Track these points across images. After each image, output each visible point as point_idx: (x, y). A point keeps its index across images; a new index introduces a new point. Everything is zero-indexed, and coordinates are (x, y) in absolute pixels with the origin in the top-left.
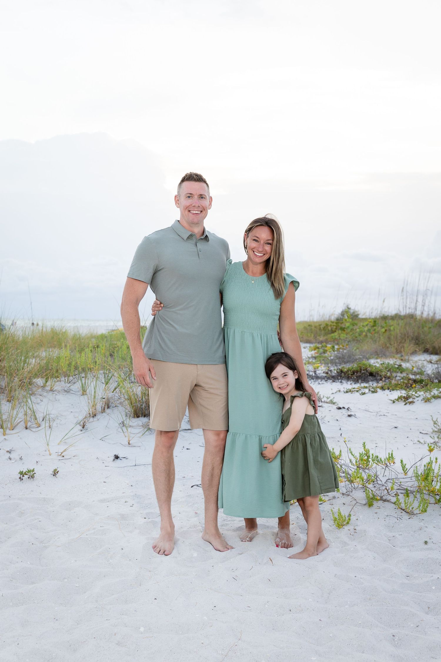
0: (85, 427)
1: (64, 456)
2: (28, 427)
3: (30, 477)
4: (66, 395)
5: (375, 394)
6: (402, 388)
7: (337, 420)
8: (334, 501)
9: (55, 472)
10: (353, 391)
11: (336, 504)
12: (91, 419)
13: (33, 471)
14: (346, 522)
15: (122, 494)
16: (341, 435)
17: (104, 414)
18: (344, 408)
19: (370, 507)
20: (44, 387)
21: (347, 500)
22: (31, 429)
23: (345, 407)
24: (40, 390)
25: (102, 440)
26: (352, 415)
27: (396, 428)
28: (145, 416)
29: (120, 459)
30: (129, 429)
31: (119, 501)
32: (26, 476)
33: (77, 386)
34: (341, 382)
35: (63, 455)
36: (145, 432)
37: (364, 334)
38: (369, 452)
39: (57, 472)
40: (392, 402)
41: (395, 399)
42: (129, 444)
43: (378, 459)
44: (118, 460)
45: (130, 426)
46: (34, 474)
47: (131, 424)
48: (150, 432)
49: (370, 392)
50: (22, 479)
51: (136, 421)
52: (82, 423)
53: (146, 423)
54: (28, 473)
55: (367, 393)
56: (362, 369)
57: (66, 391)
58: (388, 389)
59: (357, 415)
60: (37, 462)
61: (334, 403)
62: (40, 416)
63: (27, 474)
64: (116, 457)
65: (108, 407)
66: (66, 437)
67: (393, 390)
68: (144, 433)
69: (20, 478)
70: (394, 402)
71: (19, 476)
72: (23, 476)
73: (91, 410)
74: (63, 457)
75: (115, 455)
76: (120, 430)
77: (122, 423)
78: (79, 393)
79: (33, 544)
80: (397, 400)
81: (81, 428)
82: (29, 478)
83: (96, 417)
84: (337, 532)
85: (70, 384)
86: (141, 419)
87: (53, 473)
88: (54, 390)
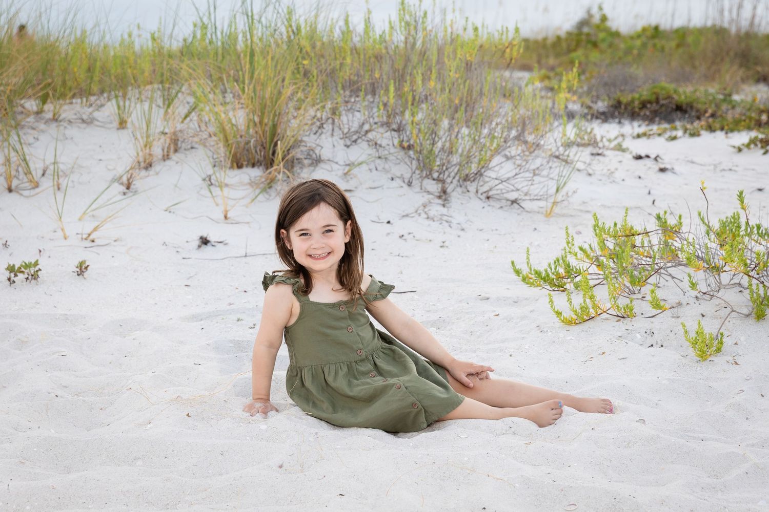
0: (132, 187)
1: (96, 240)
2: (13, 187)
3: (30, 277)
4: (85, 129)
5: (696, 139)
6: (749, 128)
7: (640, 177)
8: (680, 311)
9: (81, 266)
10: (650, 135)
11: (686, 316)
12: (143, 173)
13: (36, 264)
14: (714, 348)
15: (228, 307)
16: (653, 203)
17: (168, 162)
18: (648, 157)
19: (758, 320)
20: (39, 113)
21: (707, 307)
22: (21, 192)
23: (650, 155)
24: (31, 119)
25: (170, 212)
26: (667, 169)
27: (760, 190)
28: (253, 166)
29: (213, 246)
30: (226, 190)
31: (223, 319)
32: (21, 276)
33: (109, 109)
34: (620, 122)
35: (91, 237)
36: (258, 195)
37: (635, 52)
39: (86, 268)
40: (736, 150)
41: (743, 145)
42: (226, 217)
44: (208, 248)
45: (227, 185)
46: (37, 271)
47: (227, 181)
48: (267, 196)
49: (687, 135)
50: (14, 282)
51: (236, 176)
52: (125, 179)
53: (258, 178)
54: (26, 269)
55: (680, 137)
57: (83, 121)
58: (722, 129)
59: (677, 168)
60: (40, 251)
61: (624, 151)
62: (36, 167)
63: (22, 272)
64: (204, 241)
65: (176, 151)
66: (93, 207)
67: (732, 131)
68: (254, 197)
69: (9, 279)
70: (740, 150)
71: (7, 274)
72: (16, 275)
73: (141, 154)
74: (93, 241)
75: (201, 238)
76: (205, 192)
77: (207, 179)
78: (111, 126)
79: (57, 396)
80: (748, 146)
81: (123, 189)
82: (27, 279)
83: (153, 168)
84: (699, 368)
85: (91, 110)
86: (245, 170)
87: (78, 270)
88: (61, 118)
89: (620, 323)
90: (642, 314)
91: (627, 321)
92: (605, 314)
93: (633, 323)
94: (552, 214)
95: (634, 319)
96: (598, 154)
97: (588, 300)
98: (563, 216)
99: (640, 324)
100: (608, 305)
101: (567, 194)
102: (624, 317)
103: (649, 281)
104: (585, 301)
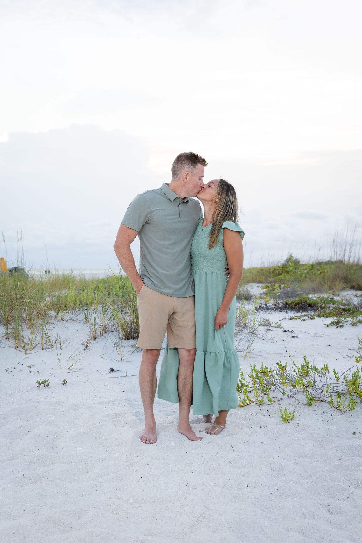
0: (88, 347)
1: (72, 370)
2: (44, 348)
3: (46, 385)
4: (73, 323)
5: (313, 320)
6: (334, 316)
7: (283, 340)
8: (281, 402)
9: (65, 382)
10: (295, 318)
11: (283, 404)
12: (93, 341)
13: (48, 381)
14: (291, 418)
15: (116, 398)
16: (287, 352)
17: (102, 337)
18: (289, 331)
19: (310, 406)
20: (56, 317)
21: (292, 401)
22: (46, 349)
24: (53, 320)
25: (101, 357)
26: (295, 336)
27: (329, 345)
28: (133, 339)
29: (115, 372)
30: (122, 349)
31: (114, 403)
32: (42, 385)
33: (81, 317)
34: (286, 312)
35: (70, 368)
36: (135, 350)
37: (304, 275)
38: (309, 363)
39: (67, 382)
40: (327, 326)
41: (329, 324)
42: (122, 360)
43: (316, 369)
44: (113, 373)
45: (122, 346)
46: (48, 383)
47: (123, 344)
48: (138, 351)
49: (309, 319)
50: (40, 387)
51: (127, 343)
52: (85, 344)
53: (135, 344)
54: (44, 382)
55: (307, 320)
56: (303, 301)
57: (73, 320)
58: (323, 316)
59: (299, 336)
60: (51, 374)
61: (281, 328)
62: (53, 339)
63: (43, 384)
64: (112, 370)
65: (106, 332)
66: (73, 355)
67: (327, 317)
68: (133, 351)
69: (38, 386)
70: (328, 326)
71: (37, 385)
72: (40, 385)
73: (92, 334)
74: (71, 370)
75: (111, 369)
76: (115, 349)
77: (116, 344)
78: (83, 322)
79: (47, 436)
80: (331, 324)
81: (84, 348)
82: (45, 386)
83: (96, 340)
84: (284, 426)
85: (76, 315)
86: (131, 340)
87: (63, 383)
88: (64, 319)
89: (258, 406)
90: (267, 403)
91: (261, 406)
92: (253, 403)
93: (263, 407)
94: (246, 357)
95: (264, 405)
96: (269, 330)
97: (246, 398)
98: (250, 357)
99: (266, 407)
100: (254, 400)
101: (251, 350)
102: (260, 404)
103: (271, 389)
104: (245, 398)
